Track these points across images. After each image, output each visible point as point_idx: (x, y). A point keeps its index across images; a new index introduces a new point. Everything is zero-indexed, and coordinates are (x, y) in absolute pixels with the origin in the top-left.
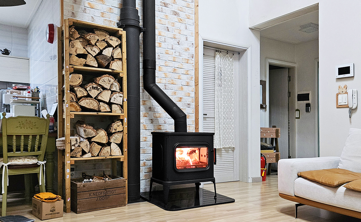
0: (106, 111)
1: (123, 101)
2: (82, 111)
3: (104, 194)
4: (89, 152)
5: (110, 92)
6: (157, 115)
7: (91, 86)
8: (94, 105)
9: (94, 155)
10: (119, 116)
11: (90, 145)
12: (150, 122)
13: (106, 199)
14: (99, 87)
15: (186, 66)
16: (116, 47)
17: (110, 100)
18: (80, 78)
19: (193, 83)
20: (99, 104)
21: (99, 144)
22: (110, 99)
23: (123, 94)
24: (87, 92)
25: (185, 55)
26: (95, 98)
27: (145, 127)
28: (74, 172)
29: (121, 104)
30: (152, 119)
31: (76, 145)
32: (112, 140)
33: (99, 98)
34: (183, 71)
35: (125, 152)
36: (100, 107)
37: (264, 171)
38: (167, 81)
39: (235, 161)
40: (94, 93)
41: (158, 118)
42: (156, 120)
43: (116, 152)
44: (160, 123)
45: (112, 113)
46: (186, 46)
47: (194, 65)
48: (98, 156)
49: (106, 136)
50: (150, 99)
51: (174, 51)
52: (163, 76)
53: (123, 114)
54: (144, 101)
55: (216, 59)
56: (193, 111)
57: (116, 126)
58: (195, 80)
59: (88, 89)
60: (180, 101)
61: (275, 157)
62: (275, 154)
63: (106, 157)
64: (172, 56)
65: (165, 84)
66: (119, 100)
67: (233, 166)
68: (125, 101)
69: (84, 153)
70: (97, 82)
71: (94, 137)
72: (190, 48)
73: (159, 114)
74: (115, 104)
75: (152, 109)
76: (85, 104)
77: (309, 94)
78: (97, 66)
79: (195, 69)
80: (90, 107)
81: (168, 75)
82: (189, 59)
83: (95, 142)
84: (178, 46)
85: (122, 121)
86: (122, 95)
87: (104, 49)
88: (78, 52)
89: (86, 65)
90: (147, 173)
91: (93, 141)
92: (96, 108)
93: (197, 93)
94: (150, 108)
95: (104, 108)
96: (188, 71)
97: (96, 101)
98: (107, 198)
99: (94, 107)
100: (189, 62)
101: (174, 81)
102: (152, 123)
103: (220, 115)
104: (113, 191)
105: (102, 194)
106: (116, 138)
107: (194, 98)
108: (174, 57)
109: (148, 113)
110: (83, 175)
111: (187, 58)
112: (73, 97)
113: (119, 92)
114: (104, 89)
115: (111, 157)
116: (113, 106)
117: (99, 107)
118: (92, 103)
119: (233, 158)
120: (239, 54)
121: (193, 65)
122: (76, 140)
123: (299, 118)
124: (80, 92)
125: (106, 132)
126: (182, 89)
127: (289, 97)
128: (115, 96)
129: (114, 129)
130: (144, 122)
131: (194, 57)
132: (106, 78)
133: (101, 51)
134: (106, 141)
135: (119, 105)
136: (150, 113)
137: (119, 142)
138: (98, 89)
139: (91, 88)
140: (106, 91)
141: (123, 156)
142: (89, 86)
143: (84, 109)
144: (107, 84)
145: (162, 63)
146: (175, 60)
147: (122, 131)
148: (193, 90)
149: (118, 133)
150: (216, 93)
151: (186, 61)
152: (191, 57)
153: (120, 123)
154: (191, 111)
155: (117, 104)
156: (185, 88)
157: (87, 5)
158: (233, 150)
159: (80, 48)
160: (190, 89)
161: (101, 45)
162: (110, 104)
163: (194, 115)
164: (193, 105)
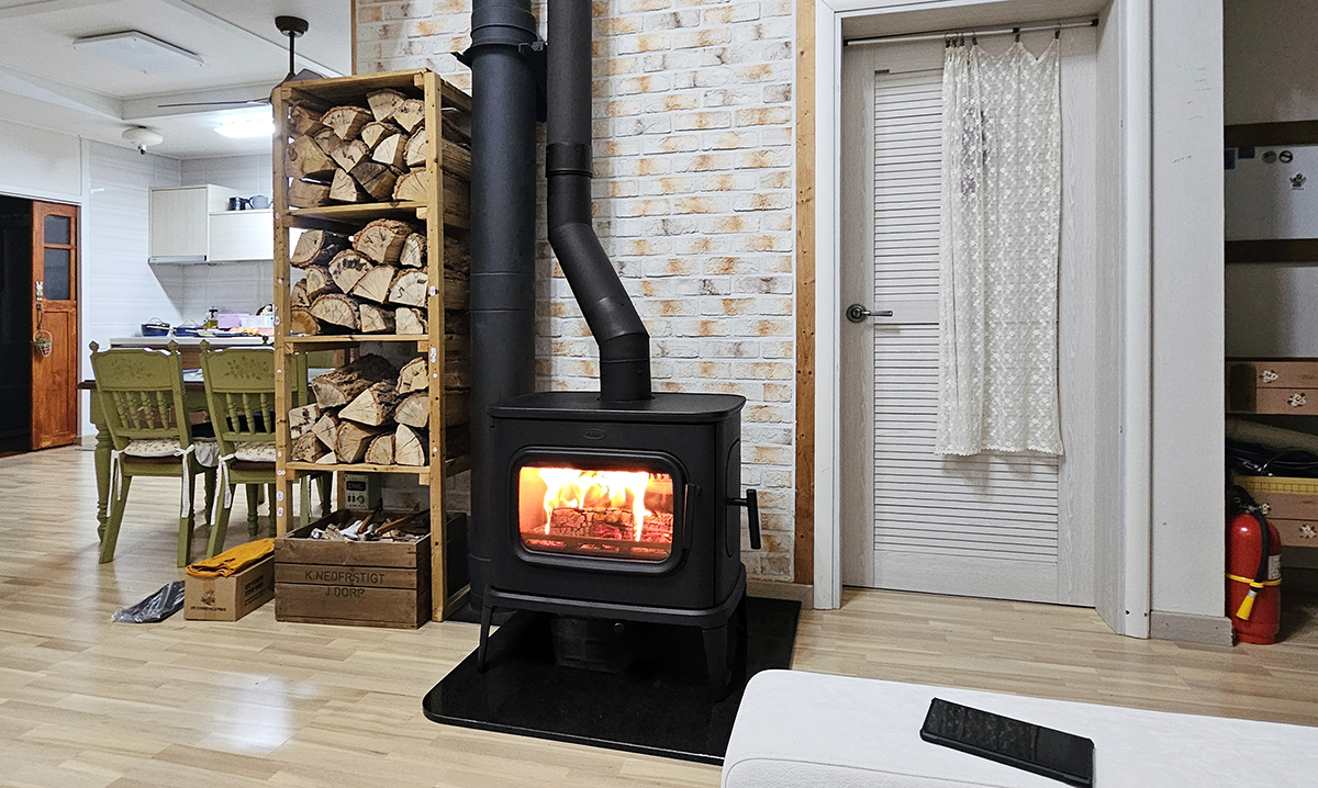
0: (376, 329)
1: (428, 295)
2: (321, 332)
3: (348, 580)
4: (333, 449)
5: (390, 271)
7: (342, 261)
8: (344, 315)
9: (346, 458)
10: (417, 343)
11: (336, 430)
13: (353, 595)
14: (362, 261)
15: (754, 138)
17: (387, 297)
18: (316, 241)
19: (789, 197)
20: (358, 310)
21: (360, 426)
22: (389, 293)
23: (428, 273)
24: (328, 278)
25: (753, 97)
26: (348, 295)
28: (364, 492)
29: (422, 304)
32: (400, 417)
33: (358, 292)
34: (738, 158)
35: (435, 455)
36: (359, 318)
37: (1252, 593)
38: (672, 206)
40: (347, 279)
43: (408, 453)
45: (395, 334)
46: (756, 60)
47: (792, 124)
48: (360, 459)
49: (375, 406)
51: (700, 92)
52: (658, 188)
53: (426, 337)
56: (789, 306)
57: (411, 375)
58: (799, 181)
59: (332, 269)
60: (726, 270)
63: (375, 469)
64: (695, 111)
65: (663, 218)
66: (416, 294)
68: (433, 293)
70: (354, 246)
71: (344, 406)
72: (775, 65)
74: (405, 306)
76: (325, 312)
78: (354, 200)
79: (800, 139)
80: (335, 320)
81: (673, 182)
82: (768, 106)
83: (347, 420)
84: (720, 70)
85: (425, 357)
86: (425, 277)
87: (378, 143)
88: (308, 170)
89: (328, 201)
91: (344, 419)
92: (349, 324)
93: (804, 234)
95: (372, 319)
96: (762, 153)
97: (349, 303)
98: (357, 593)
99: (344, 320)
100: (770, 117)
101: (701, 201)
105: (343, 580)
106: (412, 412)
107: (794, 254)
108: (701, 114)
111: (761, 105)
112: (303, 294)
113: (419, 269)
114: (374, 263)
115: (392, 469)
116: (398, 313)
117: (357, 319)
118: (339, 308)
120: (1096, 22)
121: (787, 125)
122: (306, 414)
124: (317, 280)
126: (736, 224)
128: (402, 282)
129: (405, 384)
130: (584, 351)
131: (793, 95)
132: (373, 230)
133: (372, 150)
134: (377, 420)
135: (416, 307)
137: (420, 425)
138: (359, 267)
139: (342, 265)
140: (379, 270)
141: (429, 469)
142: (336, 261)
143: (327, 328)
144: (379, 249)
145: (651, 144)
146: (704, 122)
147: (427, 390)
148: (787, 223)
149: (418, 395)
150: (943, 219)
151: (757, 116)
152: (782, 97)
153: (419, 365)
154: (779, 307)
155: (410, 307)
156: (752, 221)
157: (415, 31)
158: (1056, 463)
159: (312, 156)
160: (774, 219)
161: (370, 134)
162: (388, 308)
163: (793, 319)
164: (789, 282)
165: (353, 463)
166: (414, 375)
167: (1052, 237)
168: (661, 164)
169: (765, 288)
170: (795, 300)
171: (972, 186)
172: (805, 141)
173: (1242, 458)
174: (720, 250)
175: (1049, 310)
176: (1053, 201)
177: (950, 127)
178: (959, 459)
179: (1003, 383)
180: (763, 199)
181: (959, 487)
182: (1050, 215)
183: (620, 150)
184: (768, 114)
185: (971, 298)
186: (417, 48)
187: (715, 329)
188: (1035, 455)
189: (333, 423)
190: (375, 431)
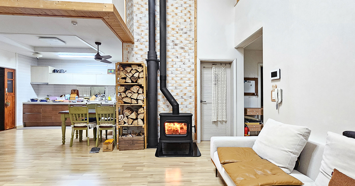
1: (144, 98)
2: (124, 104)
4: (127, 123)
5: (137, 94)
10: (142, 105)
11: (128, 120)
14: (132, 92)
15: (189, 76)
16: (141, 72)
17: (137, 98)
18: (123, 89)
19: (194, 84)
20: (132, 100)
21: (132, 119)
23: (144, 95)
24: (126, 95)
25: (188, 70)
26: (130, 98)
28: (126, 130)
29: (143, 99)
31: (122, 119)
32: (139, 117)
33: (132, 97)
34: (186, 79)
35: (145, 123)
40: (129, 95)
43: (140, 123)
45: (138, 104)
46: (189, 64)
47: (194, 74)
48: (132, 124)
51: (181, 68)
52: (175, 82)
53: (144, 105)
55: (212, 69)
56: (193, 100)
58: (195, 83)
59: (126, 93)
60: (185, 95)
61: (260, 127)
63: (136, 125)
64: (180, 71)
65: (175, 87)
66: (142, 98)
69: (125, 123)
70: (131, 90)
71: (129, 116)
72: (191, 66)
76: (125, 100)
78: (131, 82)
80: (127, 102)
83: (130, 118)
84: (184, 66)
85: (143, 108)
87: (135, 73)
88: (122, 77)
89: (126, 82)
92: (130, 102)
93: (196, 90)
95: (134, 102)
96: (190, 78)
98: (134, 145)
100: (191, 73)
101: (181, 84)
105: (131, 143)
106: (141, 116)
107: (194, 93)
110: (130, 133)
111: (189, 71)
112: (120, 97)
113: (142, 94)
115: (138, 125)
116: (139, 101)
120: (230, 64)
122: (121, 117)
124: (123, 95)
125: (135, 114)
126: (186, 88)
128: (139, 96)
129: (140, 112)
131: (194, 70)
132: (134, 87)
133: (133, 75)
134: (136, 117)
137: (142, 118)
139: (128, 93)
140: (135, 94)
141: (144, 125)
143: (125, 103)
144: (136, 90)
145: (174, 75)
146: (181, 73)
147: (144, 113)
149: (142, 114)
150: (212, 89)
151: (189, 73)
152: (192, 70)
154: (192, 101)
155: (141, 100)
156: (188, 88)
157: (134, 53)
158: (226, 122)
159: (123, 75)
160: (192, 88)
161: (133, 72)
162: (137, 100)
163: (194, 102)
164: (193, 97)
165: (131, 124)
166: (141, 110)
167: (225, 92)
168: (175, 78)
169: (190, 98)
171: (216, 84)
172: (196, 77)
173: (246, 120)
174: (184, 92)
175: (225, 101)
176: (225, 87)
177: (213, 76)
178: (214, 122)
179: (220, 111)
180: (190, 85)
181: (214, 125)
182: (225, 89)
183: (169, 76)
185: (216, 100)
186: (134, 56)
187: (183, 104)
188: (223, 121)
189: (127, 118)
190: (134, 120)
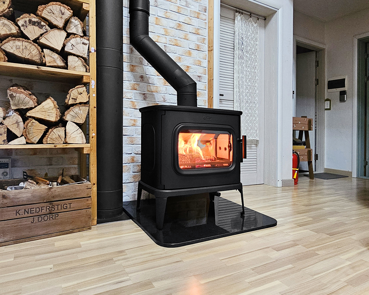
0: (55, 64)
1: (89, 52)
2: (8, 61)
3: (48, 210)
4: (22, 136)
5: (64, 34)
6: (153, 88)
7: (27, 19)
8: (32, 52)
9: (33, 140)
10: (82, 77)
11: (24, 124)
12: (142, 98)
13: (51, 219)
14: (43, 23)
15: (196, 22)
17: (63, 48)
18: (4, 3)
19: (205, 47)
20: (43, 51)
21: (41, 121)
22: (64, 46)
23: (89, 40)
24: (17, 28)
25: (195, 7)
26: (36, 41)
27: (133, 105)
28: (8, 169)
29: (85, 56)
30: (144, 94)
32: (68, 117)
33: (43, 40)
34: (191, 28)
35: (93, 138)
36: (44, 56)
37: (296, 172)
38: (168, 41)
39: (258, 159)
40: (32, 32)
41: (154, 93)
42: (151, 96)
43: (75, 137)
44: (157, 100)
45: (68, 69)
47: (207, 21)
48: (40, 142)
49: (55, 109)
50: (141, 63)
52: (162, 32)
53: (88, 74)
54: (132, 66)
55: (236, 21)
56: (206, 87)
57: (76, 94)
58: (209, 43)
59: (20, 23)
60: (186, 70)
61: (306, 154)
62: (307, 151)
63: (55, 146)
64: (176, 5)
65: (165, 44)
66: (81, 50)
67: (256, 164)
68: (93, 51)
69: (11, 136)
70: (39, 13)
71: (31, 109)
73: (155, 88)
74: (74, 55)
75: (146, 79)
76: (14, 49)
77: (344, 79)
79: (209, 28)
80: (24, 55)
81: (169, 31)
82: (200, 12)
83: (34, 118)
85: (87, 85)
86: (87, 42)
90: (137, 172)
91: (30, 117)
92: (36, 59)
93: (210, 62)
94: (142, 77)
95: (53, 59)
96: (198, 29)
97: (35, 46)
98: (54, 217)
99: (32, 56)
100: (200, 17)
101: (178, 41)
102: (144, 99)
103: (241, 97)
104: (65, 205)
105: (44, 211)
106: (77, 114)
107: (207, 69)
108: (178, 7)
109: (138, 85)
110: (24, 175)
111: (197, 11)
114: (52, 26)
115: (65, 146)
116: (70, 58)
117: (42, 57)
118: (28, 48)
119: (256, 155)
120: (265, 19)
121: (205, 21)
123: (329, 109)
125: (56, 103)
126: (190, 54)
127: (316, 85)
128: (73, 41)
129: (72, 98)
130: (132, 97)
131: (207, 11)
132: (55, 7)
134: (56, 117)
135: (82, 57)
136: (141, 84)
137: (81, 121)
138: (41, 27)
139: (28, 22)
140: (56, 31)
141: (89, 145)
142: (22, 18)
143: (13, 58)
144: (58, 19)
145: (160, 12)
146: (180, 10)
148: (205, 57)
149: (80, 105)
150: (235, 67)
151: (196, 14)
152: (204, 10)
153: (83, 89)
154: (203, 87)
155: (78, 56)
156: (194, 53)
160: (201, 55)
162: (64, 54)
163: (207, 92)
164: (206, 78)
165: (38, 143)
168: (164, 22)
169: (199, 79)
170: (207, 85)
172: (211, 29)
174: (184, 62)
177: (237, 38)
180: (198, 46)
184: (200, 15)
189: (20, 119)
190: (50, 125)
